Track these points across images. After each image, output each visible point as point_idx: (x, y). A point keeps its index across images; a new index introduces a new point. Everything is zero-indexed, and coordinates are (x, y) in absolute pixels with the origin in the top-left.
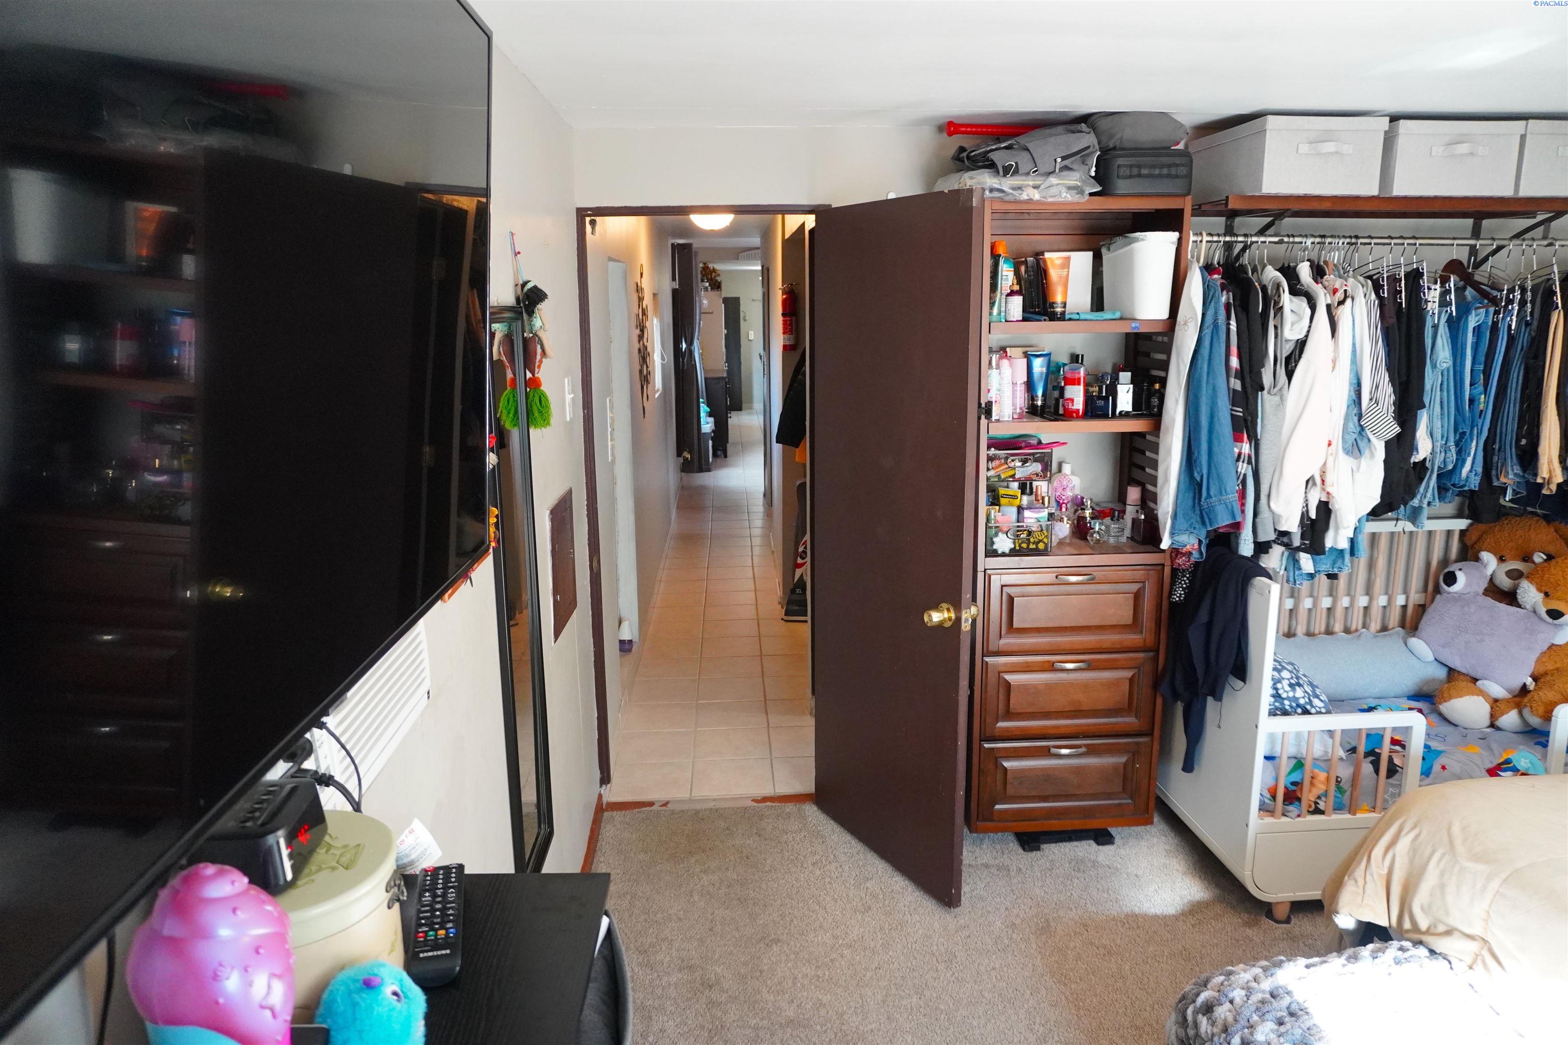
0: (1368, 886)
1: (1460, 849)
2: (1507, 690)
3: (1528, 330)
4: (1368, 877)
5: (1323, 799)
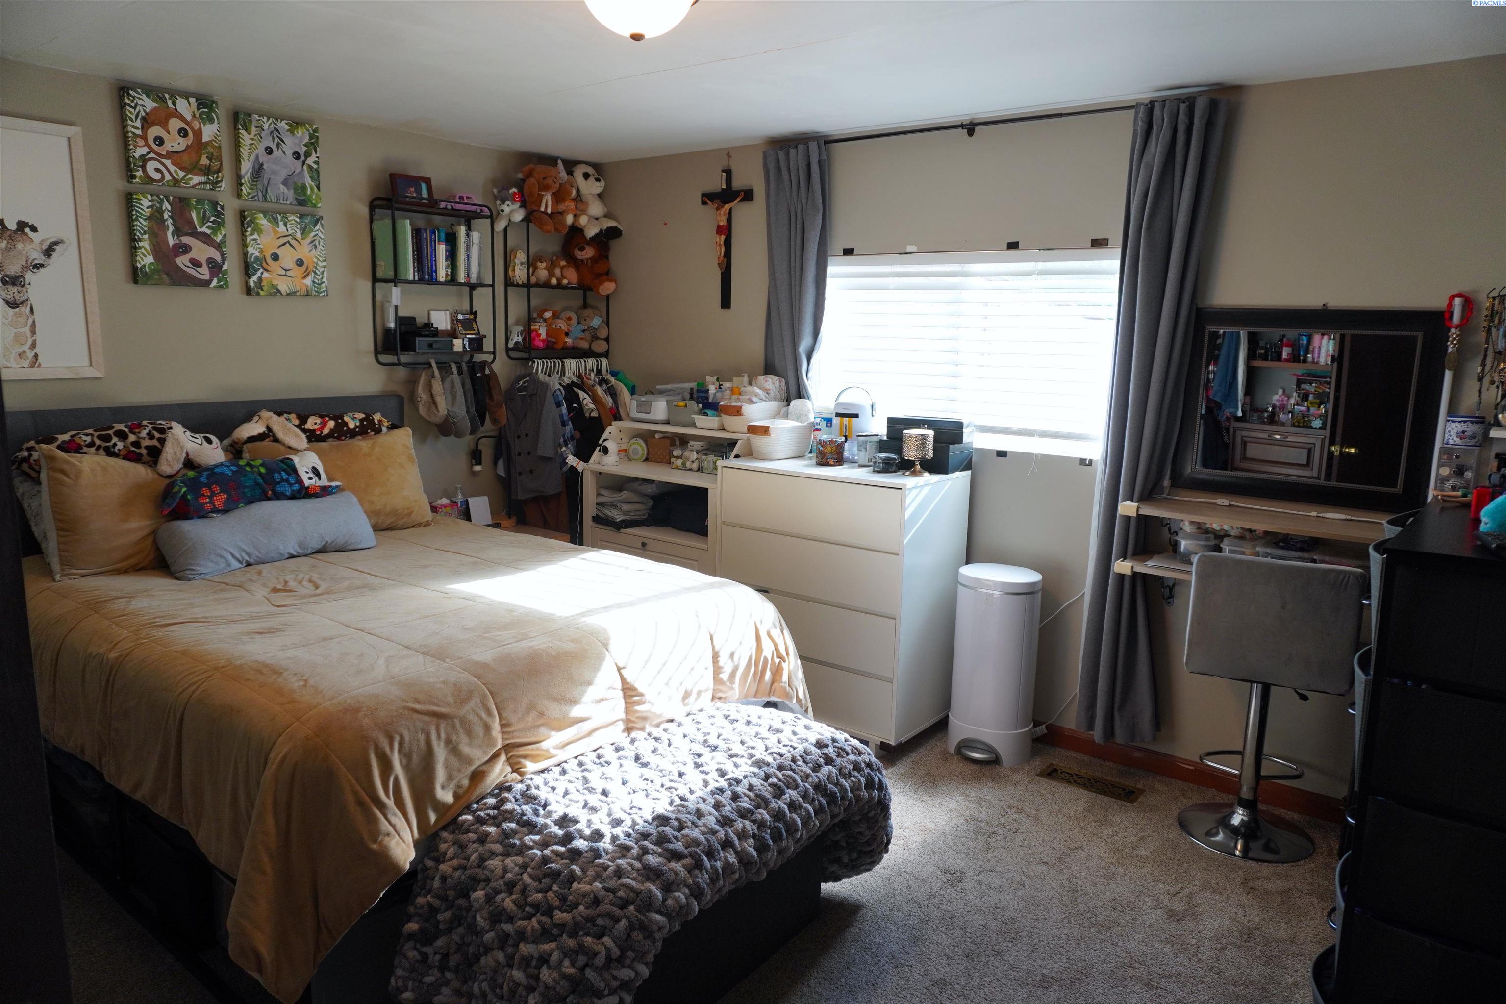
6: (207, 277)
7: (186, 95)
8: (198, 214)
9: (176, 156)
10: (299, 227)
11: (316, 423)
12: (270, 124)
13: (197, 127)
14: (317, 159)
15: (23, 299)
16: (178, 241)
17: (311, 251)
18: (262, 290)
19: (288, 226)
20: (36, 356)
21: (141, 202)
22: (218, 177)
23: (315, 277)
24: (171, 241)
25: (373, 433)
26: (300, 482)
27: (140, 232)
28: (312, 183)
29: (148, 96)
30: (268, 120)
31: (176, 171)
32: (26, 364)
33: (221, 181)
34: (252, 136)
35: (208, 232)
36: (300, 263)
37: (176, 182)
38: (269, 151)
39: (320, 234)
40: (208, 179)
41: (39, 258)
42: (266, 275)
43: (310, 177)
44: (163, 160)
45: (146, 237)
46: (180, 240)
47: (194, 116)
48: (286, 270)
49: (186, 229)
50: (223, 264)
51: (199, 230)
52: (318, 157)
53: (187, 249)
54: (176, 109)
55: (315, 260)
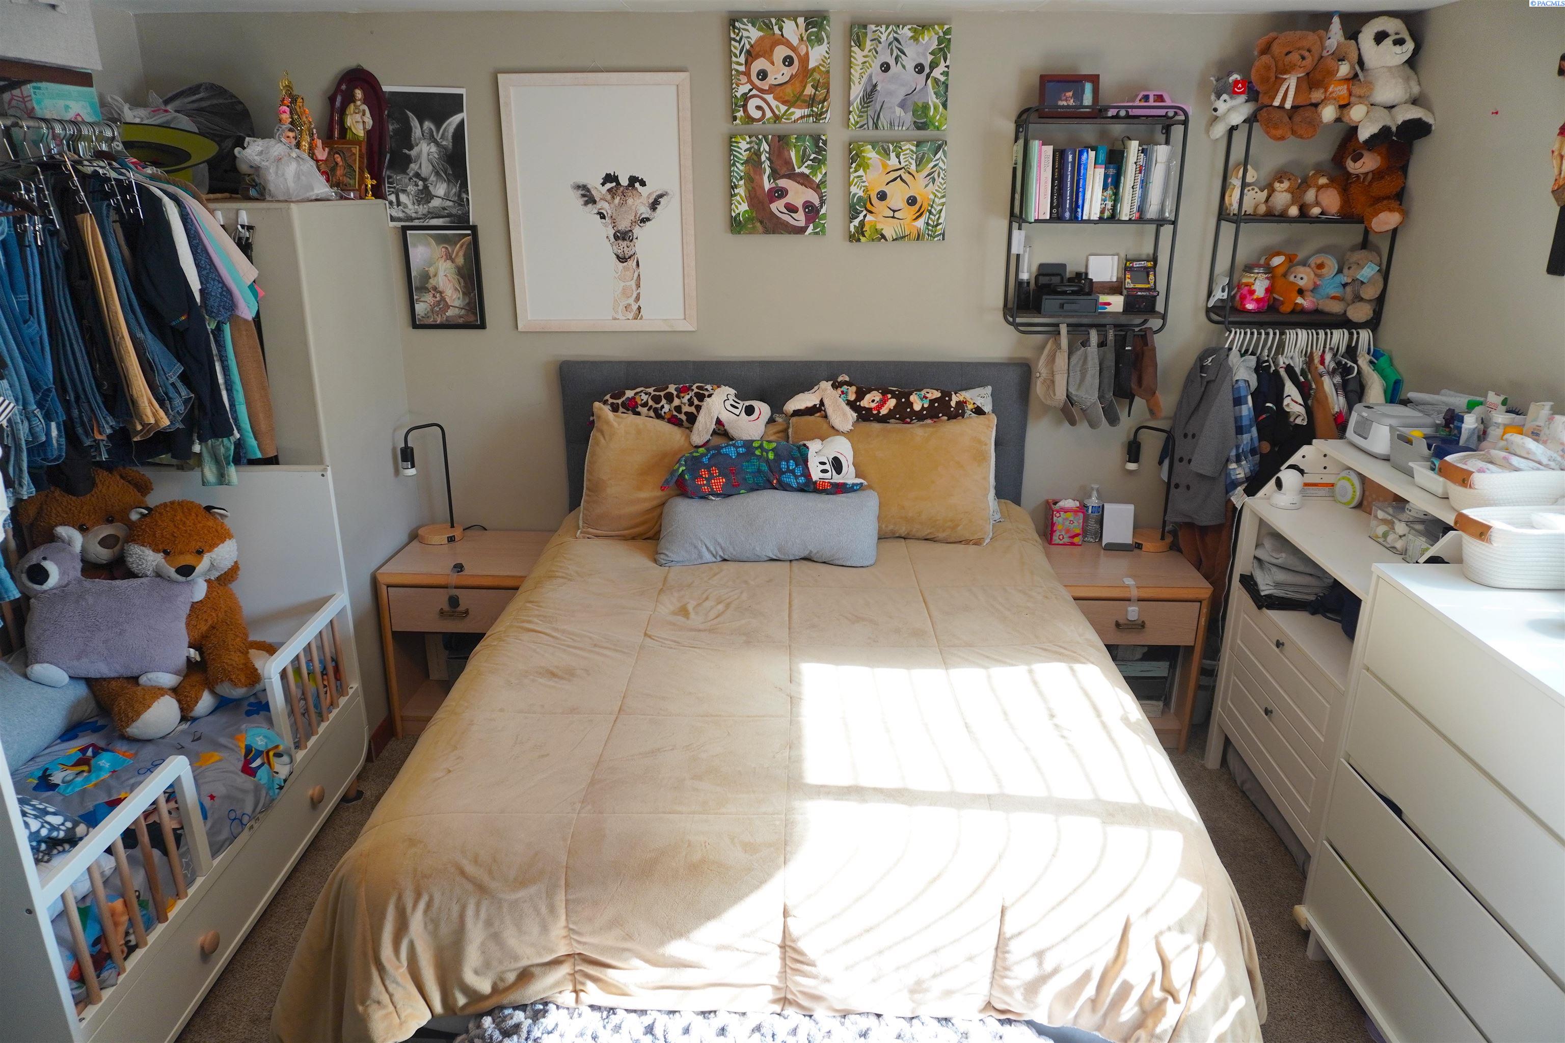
0: (396, 998)
1: (493, 885)
4: (392, 987)
5: (131, 931)
6: (802, 223)
7: (793, 16)
8: (797, 152)
9: (779, 89)
10: (914, 157)
11: (873, 401)
12: (890, 34)
13: (803, 53)
14: (946, 69)
15: (631, 253)
16: (774, 185)
17: (926, 186)
18: (864, 236)
19: (902, 157)
20: (639, 308)
21: (740, 145)
22: (822, 107)
23: (929, 218)
24: (767, 186)
25: (946, 418)
26: (808, 475)
27: (736, 178)
28: (938, 101)
29: (754, 25)
30: (887, 28)
31: (777, 107)
32: (631, 316)
33: (827, 111)
34: (866, 52)
35: (807, 171)
36: (912, 201)
37: (777, 118)
38: (886, 67)
39: (941, 164)
40: (812, 111)
41: (645, 211)
42: (869, 218)
43: (935, 93)
44: (765, 96)
45: (742, 182)
46: (777, 184)
47: (802, 39)
48: (894, 211)
49: (784, 171)
50: (821, 207)
51: (797, 171)
52: (947, 67)
53: (781, 193)
54: (782, 35)
55: (932, 197)
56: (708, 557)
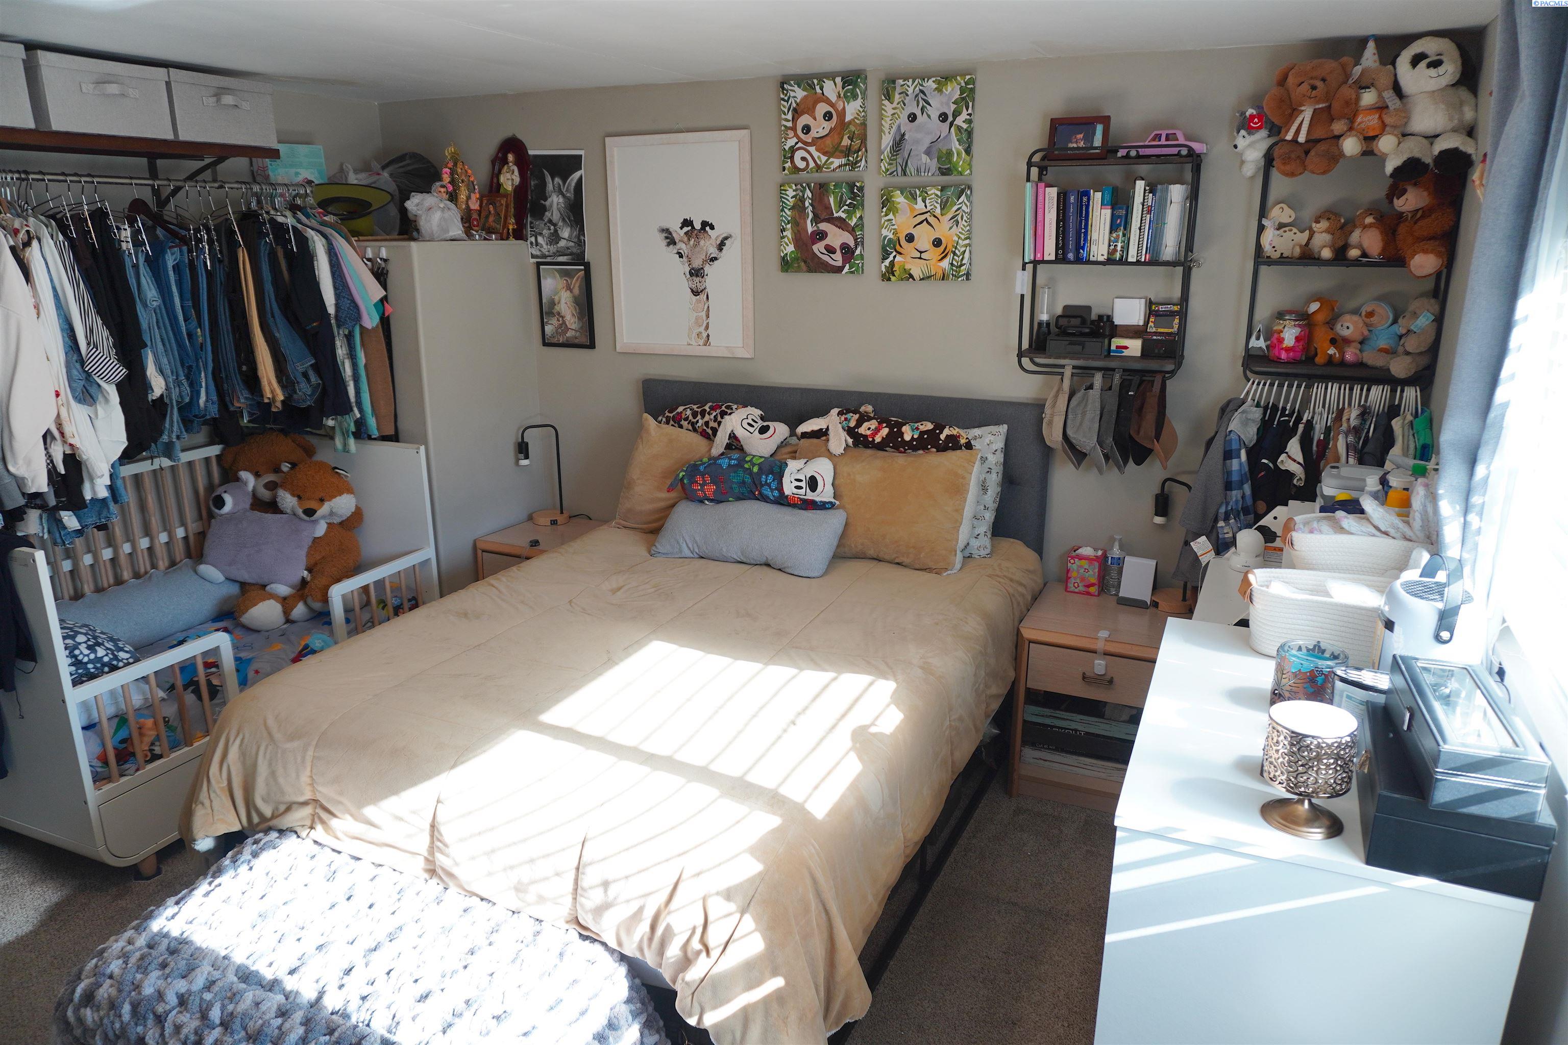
0: (214, 803)
1: (278, 736)
2: (291, 587)
3: (222, 266)
4: (212, 795)
5: (157, 743)
6: (840, 264)
7: (832, 76)
8: (835, 198)
9: (820, 141)
10: (939, 202)
11: (869, 429)
12: (916, 87)
13: (840, 108)
14: (968, 117)
15: (703, 288)
16: (815, 228)
17: (951, 228)
18: (894, 275)
19: (927, 201)
20: (708, 336)
21: (787, 192)
22: (857, 157)
23: (953, 258)
24: (810, 229)
25: (934, 450)
26: (780, 489)
27: (784, 222)
28: (960, 148)
29: (799, 86)
30: (913, 82)
31: (819, 157)
32: (701, 342)
33: (861, 160)
34: (895, 105)
35: (844, 216)
36: (937, 243)
37: (818, 168)
38: (913, 118)
39: (964, 208)
40: (848, 160)
41: (713, 251)
42: (899, 258)
43: (958, 140)
44: (809, 148)
45: (789, 226)
46: (818, 227)
47: (839, 96)
48: (921, 252)
49: (824, 215)
50: (856, 248)
51: (836, 215)
52: (970, 115)
53: (822, 235)
54: (823, 94)
55: (956, 238)
56: (687, 553)
